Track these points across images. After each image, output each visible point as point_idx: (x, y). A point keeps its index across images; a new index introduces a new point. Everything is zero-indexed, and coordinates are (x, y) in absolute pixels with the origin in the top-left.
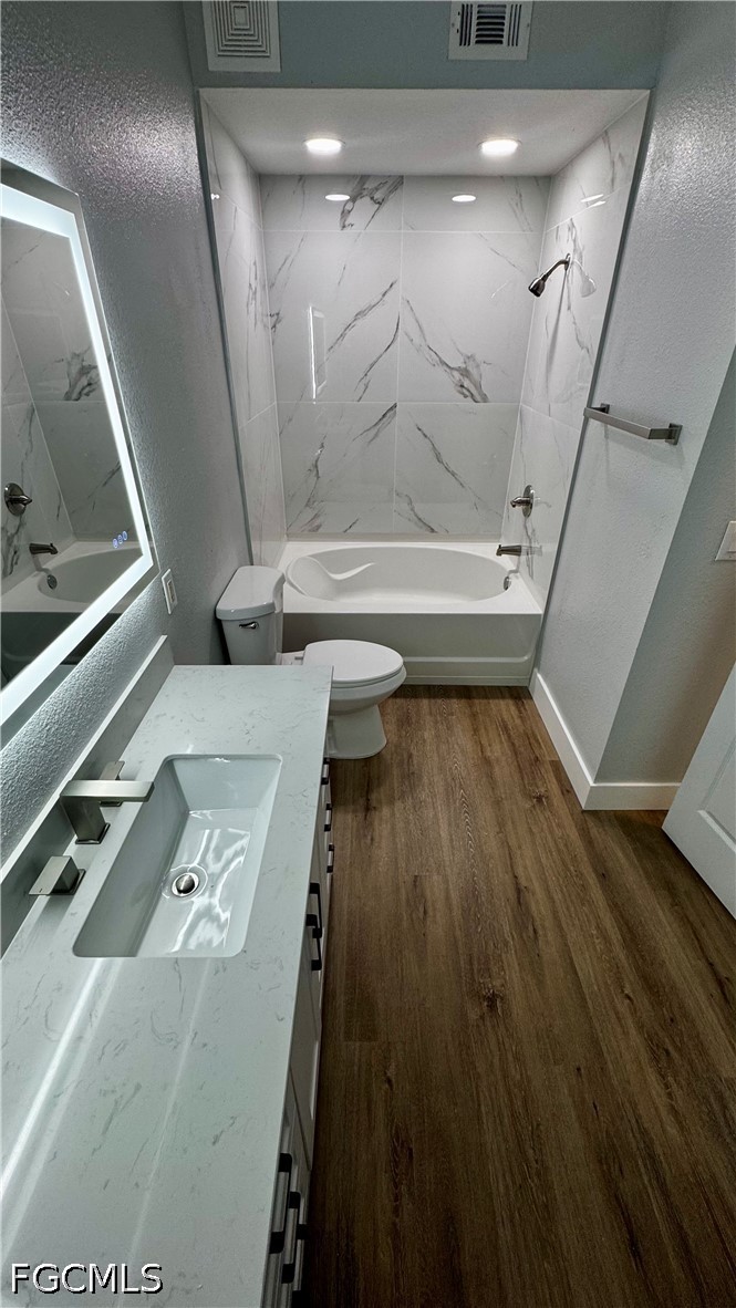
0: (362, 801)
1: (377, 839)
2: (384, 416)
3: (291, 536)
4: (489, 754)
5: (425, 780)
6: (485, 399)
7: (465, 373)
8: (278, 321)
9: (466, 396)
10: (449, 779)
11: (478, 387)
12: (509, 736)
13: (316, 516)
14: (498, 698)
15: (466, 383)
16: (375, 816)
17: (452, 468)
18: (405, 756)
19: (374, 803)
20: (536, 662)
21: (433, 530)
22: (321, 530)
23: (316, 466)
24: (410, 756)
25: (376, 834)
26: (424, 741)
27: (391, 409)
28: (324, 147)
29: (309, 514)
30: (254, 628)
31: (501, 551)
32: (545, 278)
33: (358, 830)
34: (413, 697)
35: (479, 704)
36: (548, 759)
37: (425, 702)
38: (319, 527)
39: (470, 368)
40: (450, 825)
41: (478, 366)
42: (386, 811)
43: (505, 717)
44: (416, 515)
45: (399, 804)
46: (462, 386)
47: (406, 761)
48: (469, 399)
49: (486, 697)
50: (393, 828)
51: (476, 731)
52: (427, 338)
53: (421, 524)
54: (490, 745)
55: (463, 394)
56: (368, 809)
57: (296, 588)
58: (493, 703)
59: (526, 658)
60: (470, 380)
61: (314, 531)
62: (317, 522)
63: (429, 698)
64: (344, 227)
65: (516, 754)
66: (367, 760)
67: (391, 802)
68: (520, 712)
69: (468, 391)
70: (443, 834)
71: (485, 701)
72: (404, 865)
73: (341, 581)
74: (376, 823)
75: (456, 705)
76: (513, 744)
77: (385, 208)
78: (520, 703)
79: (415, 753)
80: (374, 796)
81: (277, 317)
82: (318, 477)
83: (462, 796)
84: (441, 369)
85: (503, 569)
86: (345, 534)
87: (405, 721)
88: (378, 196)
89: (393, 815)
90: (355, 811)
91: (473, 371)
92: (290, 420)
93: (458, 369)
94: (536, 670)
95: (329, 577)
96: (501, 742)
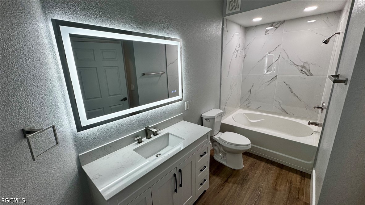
0: (226, 179)
1: (223, 190)
2: (273, 78)
3: (241, 108)
4: (278, 187)
5: (249, 183)
6: (311, 74)
7: (304, 67)
8: (245, 56)
9: (303, 74)
10: (257, 187)
11: (309, 71)
12: (291, 186)
13: (249, 103)
14: (294, 173)
15: (304, 70)
16: (227, 184)
17: (297, 95)
18: (247, 174)
19: (229, 181)
20: (314, 165)
21: (287, 113)
22: (249, 107)
23: (250, 90)
24: (248, 175)
25: (224, 188)
26: (256, 173)
27: (276, 77)
28: (257, 20)
29: (247, 102)
30: (209, 121)
31: (309, 123)
32: (329, 39)
33: (220, 185)
34: (260, 160)
35: (284, 171)
36: (304, 200)
37: (263, 163)
38: (249, 106)
39: (305, 66)
40: (249, 199)
41: (309, 65)
42: (231, 185)
43: (293, 180)
44: (281, 108)
45: (236, 185)
46: (302, 71)
47: (245, 176)
48: (305, 74)
49: (289, 171)
50: (230, 190)
51: (277, 178)
52: (289, 58)
53: (283, 111)
54: (280, 185)
55: (302, 73)
56: (226, 181)
57: (234, 119)
58: (290, 174)
59: (309, 163)
60: (305, 69)
61: (247, 107)
62: (249, 105)
63: (266, 163)
64: (266, 34)
65: (290, 193)
66: (234, 170)
67: (234, 183)
68: (301, 181)
69: (304, 72)
70: (244, 199)
71: (288, 172)
72: (227, 200)
73: (252, 122)
74: (226, 186)
75: (274, 168)
76: (291, 189)
77: (278, 28)
78: (303, 178)
79: (250, 175)
80: (230, 179)
81: (245, 55)
82: (251, 93)
83: (259, 194)
84: (294, 67)
85: (312, 130)
86: (257, 110)
87: (253, 165)
88: (276, 26)
89: (232, 186)
90: (222, 180)
91: (307, 67)
92: (245, 78)
93: (301, 66)
94: (314, 168)
95: (249, 121)
96: (286, 186)
